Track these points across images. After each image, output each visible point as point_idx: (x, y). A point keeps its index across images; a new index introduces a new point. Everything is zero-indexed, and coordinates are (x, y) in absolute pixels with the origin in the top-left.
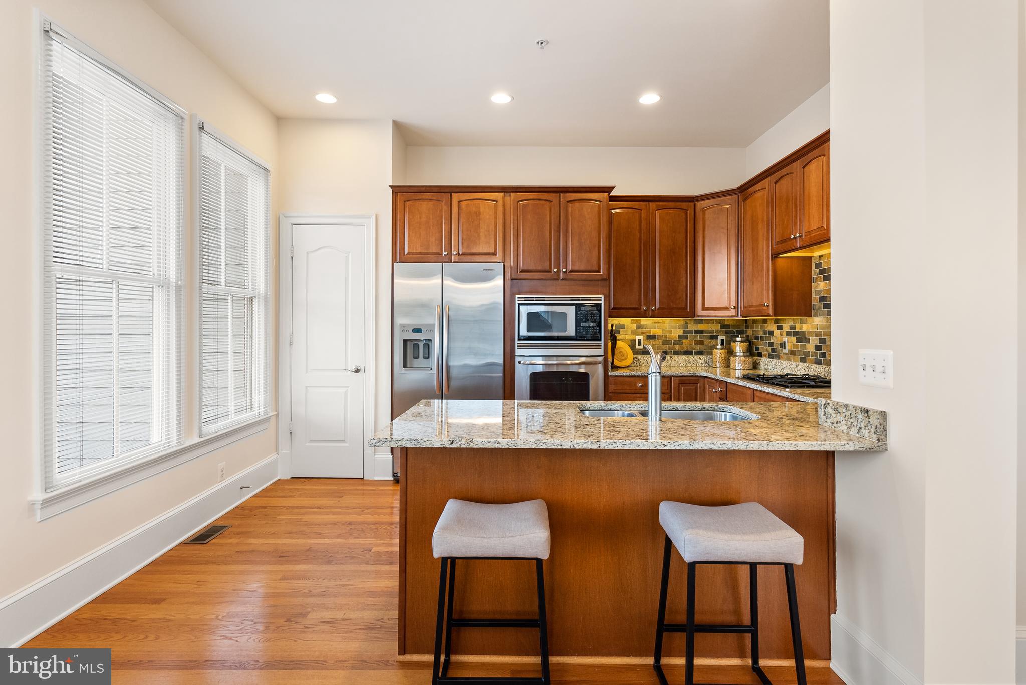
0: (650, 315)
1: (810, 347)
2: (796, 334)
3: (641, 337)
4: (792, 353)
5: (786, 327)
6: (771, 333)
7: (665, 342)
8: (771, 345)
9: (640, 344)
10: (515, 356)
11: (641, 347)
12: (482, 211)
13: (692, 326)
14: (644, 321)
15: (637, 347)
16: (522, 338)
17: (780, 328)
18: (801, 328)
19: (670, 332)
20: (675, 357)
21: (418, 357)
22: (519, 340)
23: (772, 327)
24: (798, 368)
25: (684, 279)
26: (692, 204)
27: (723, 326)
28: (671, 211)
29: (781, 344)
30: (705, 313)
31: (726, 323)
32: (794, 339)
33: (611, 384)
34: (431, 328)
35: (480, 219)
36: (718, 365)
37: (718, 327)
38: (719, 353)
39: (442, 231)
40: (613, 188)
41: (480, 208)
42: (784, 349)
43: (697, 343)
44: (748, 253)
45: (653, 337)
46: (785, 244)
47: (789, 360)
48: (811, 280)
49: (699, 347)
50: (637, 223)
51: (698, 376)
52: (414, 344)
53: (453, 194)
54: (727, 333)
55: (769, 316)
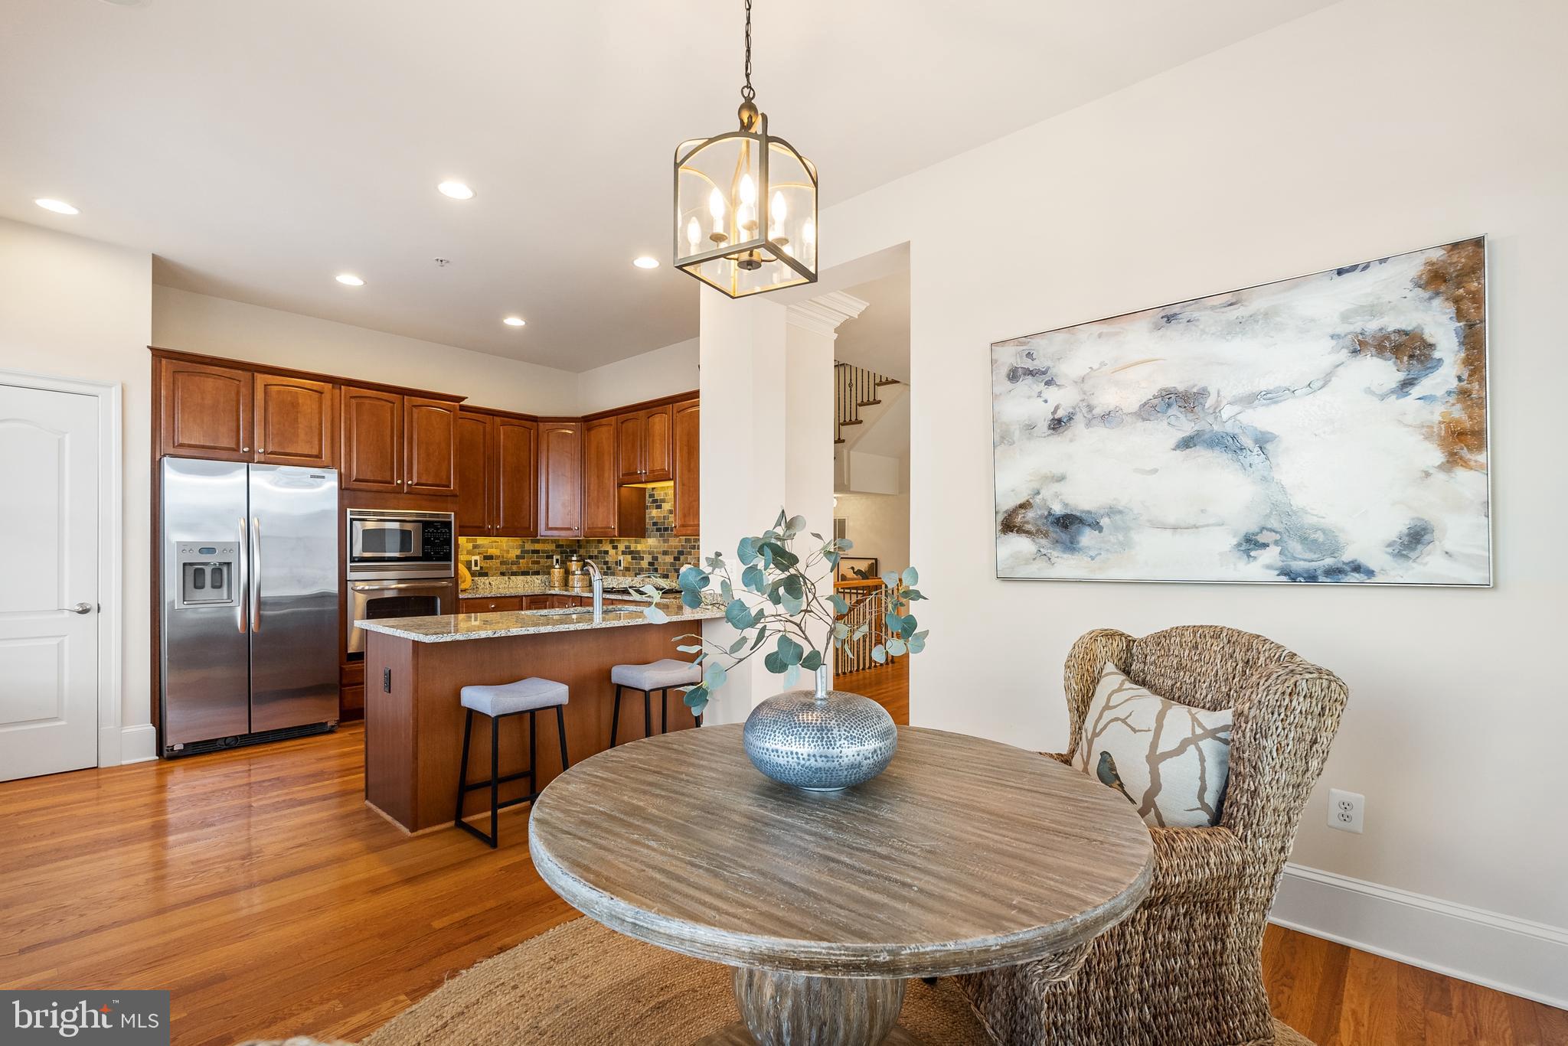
0: (495, 534)
1: (644, 564)
2: (631, 553)
3: (477, 558)
4: (627, 569)
5: (621, 547)
6: (606, 552)
7: (502, 563)
8: (606, 563)
9: (476, 565)
10: (347, 581)
11: (478, 568)
12: (300, 401)
13: (529, 546)
14: (481, 540)
15: (474, 568)
16: (356, 559)
17: (615, 547)
18: (636, 547)
19: (508, 552)
20: (513, 578)
21: (202, 587)
22: (351, 562)
23: (608, 547)
24: (634, 582)
25: (527, 498)
26: (535, 424)
27: (558, 546)
28: (516, 428)
29: (616, 562)
30: (549, 533)
31: (561, 543)
32: (629, 557)
33: (462, 607)
34: (228, 547)
35: (297, 412)
36: (556, 585)
37: (552, 547)
38: (557, 572)
39: (238, 420)
40: (463, 399)
41: (297, 398)
42: (620, 566)
43: (534, 563)
44: (593, 479)
45: (490, 558)
46: (630, 476)
47: (624, 575)
48: (645, 508)
49: (536, 567)
50: (482, 437)
51: (547, 595)
52: (196, 570)
53: (256, 374)
54: (561, 553)
55: (615, 537)
